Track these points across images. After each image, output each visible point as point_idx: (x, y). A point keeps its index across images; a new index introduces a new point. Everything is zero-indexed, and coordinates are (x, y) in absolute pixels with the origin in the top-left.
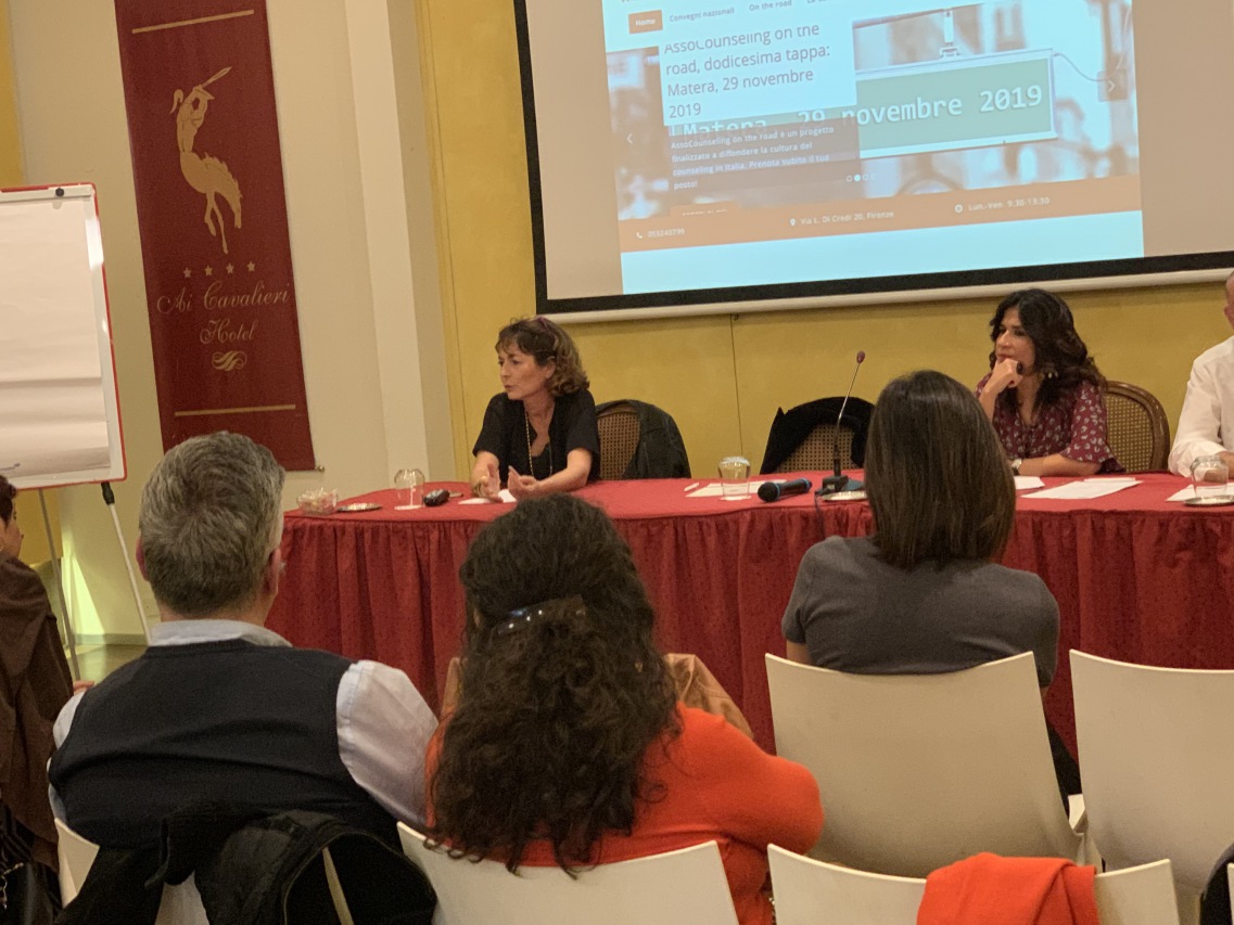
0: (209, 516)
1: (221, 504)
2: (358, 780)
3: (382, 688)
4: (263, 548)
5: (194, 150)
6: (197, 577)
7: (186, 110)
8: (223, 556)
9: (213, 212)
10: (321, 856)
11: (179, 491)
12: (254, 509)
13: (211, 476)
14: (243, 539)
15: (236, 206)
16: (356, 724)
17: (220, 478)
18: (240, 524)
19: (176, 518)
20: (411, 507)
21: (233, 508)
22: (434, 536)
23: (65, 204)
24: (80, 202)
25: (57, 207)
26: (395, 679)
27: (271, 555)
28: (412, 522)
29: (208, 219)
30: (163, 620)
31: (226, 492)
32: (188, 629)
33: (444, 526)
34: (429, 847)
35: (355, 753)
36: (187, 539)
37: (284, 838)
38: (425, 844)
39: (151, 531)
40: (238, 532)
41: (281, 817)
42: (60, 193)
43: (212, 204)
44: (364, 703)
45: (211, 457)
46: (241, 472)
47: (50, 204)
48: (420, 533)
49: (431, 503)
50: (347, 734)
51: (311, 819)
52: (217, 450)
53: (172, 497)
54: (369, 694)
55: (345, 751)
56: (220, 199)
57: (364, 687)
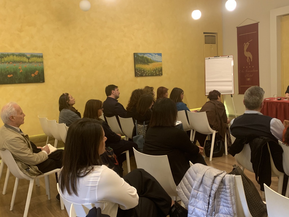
0: (254, 97)
1: (256, 95)
2: (273, 134)
3: (277, 122)
4: (261, 102)
5: (246, 51)
6: (251, 105)
7: (246, 45)
8: (255, 102)
9: (248, 59)
10: (267, 143)
11: (250, 93)
12: (260, 96)
13: (254, 91)
14: (258, 100)
15: (251, 58)
16: (273, 126)
17: (256, 92)
18: (258, 98)
19: (249, 97)
20: (275, 100)
21: (257, 96)
22: (279, 104)
23: (229, 58)
24: (231, 58)
25: (228, 58)
26: (279, 121)
27: (262, 103)
28: (276, 102)
29: (247, 60)
30: (246, 110)
31: (256, 94)
32: (250, 112)
33: (281, 103)
34: (283, 144)
35: (272, 130)
36: (251, 100)
37: (262, 140)
38: (283, 143)
39: (246, 98)
40: (258, 99)
41: (262, 137)
42: (228, 57)
43: (248, 58)
44: (274, 124)
45: (255, 89)
46: (259, 91)
47: (227, 58)
48: (277, 104)
49: (278, 100)
50: (271, 127)
51: (266, 138)
52: (255, 88)
53: (249, 94)
54: (275, 123)
55: (271, 130)
56: (249, 57)
57: (274, 121)
